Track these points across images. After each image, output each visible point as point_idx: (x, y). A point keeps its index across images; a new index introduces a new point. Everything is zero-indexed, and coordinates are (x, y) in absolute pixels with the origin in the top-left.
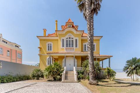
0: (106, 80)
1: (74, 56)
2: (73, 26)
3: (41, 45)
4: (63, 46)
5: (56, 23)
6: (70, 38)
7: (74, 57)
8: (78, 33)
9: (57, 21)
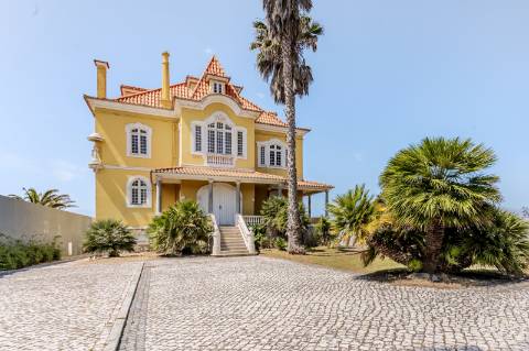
0: (320, 248)
1: (238, 183)
2: (229, 91)
3: (102, 131)
4: (198, 148)
5: (164, 61)
6: (220, 126)
7: (238, 187)
8: (246, 115)
9: (166, 55)
